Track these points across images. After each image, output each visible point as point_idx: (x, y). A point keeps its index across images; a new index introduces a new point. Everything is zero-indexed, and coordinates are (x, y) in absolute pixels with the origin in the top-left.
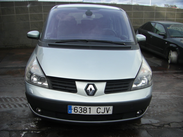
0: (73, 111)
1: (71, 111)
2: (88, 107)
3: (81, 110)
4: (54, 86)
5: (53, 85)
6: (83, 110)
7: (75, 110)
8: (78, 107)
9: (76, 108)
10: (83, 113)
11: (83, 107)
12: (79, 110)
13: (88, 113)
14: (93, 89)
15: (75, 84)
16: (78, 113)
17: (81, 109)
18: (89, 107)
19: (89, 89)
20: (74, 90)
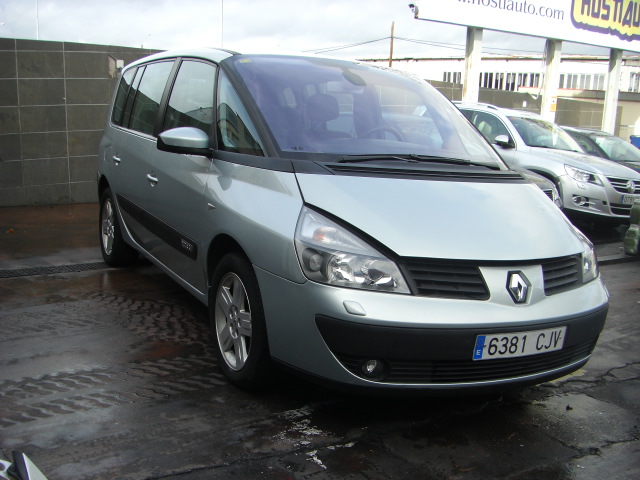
0: (485, 350)
1: (481, 353)
2: (520, 335)
3: (505, 346)
4: (423, 287)
5: (418, 282)
6: (509, 345)
7: (491, 346)
8: (500, 336)
9: (494, 342)
10: (507, 355)
11: (510, 336)
12: (500, 344)
13: (518, 354)
14: (523, 285)
15: (480, 277)
16: (497, 356)
17: (504, 342)
18: (523, 334)
19: (514, 284)
20: (480, 292)
